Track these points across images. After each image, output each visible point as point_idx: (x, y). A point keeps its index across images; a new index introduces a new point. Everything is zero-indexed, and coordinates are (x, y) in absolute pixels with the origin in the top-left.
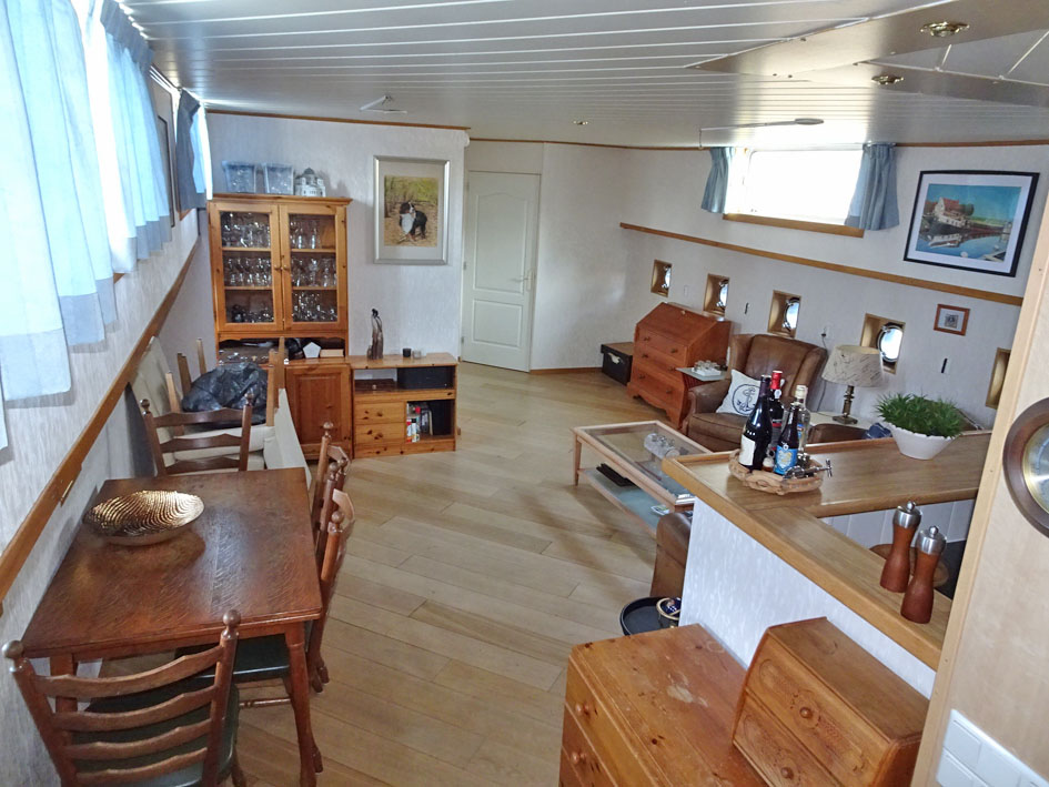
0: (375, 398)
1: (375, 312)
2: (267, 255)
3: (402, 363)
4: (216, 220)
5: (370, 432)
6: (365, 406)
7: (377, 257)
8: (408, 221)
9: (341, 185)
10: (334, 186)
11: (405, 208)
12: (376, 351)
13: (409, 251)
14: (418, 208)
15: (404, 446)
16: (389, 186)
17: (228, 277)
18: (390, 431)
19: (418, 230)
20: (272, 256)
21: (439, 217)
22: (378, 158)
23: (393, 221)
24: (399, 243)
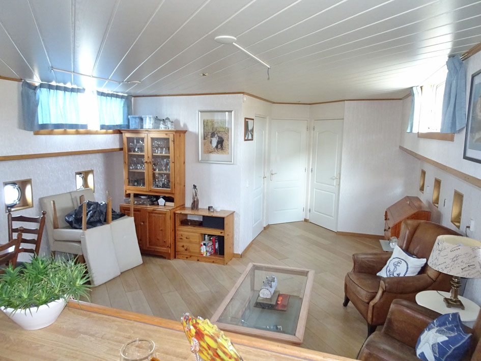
0: (187, 229)
1: (195, 187)
2: (143, 156)
3: (207, 214)
4: (125, 140)
5: (183, 246)
6: (182, 233)
7: (200, 159)
8: (215, 141)
9: (185, 125)
10: (182, 125)
11: (213, 135)
12: (195, 205)
13: (215, 156)
14: (219, 135)
15: (199, 257)
16: (206, 124)
17: (129, 166)
18: (193, 248)
19: (219, 146)
20: (145, 156)
21: (230, 139)
22: (201, 112)
23: (207, 141)
24: (210, 152)
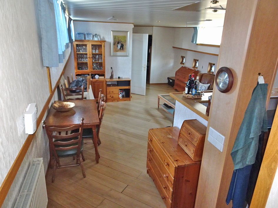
0: (111, 88)
1: (111, 68)
2: (86, 54)
3: (118, 80)
4: (75, 46)
5: (110, 96)
6: (110, 90)
7: (112, 55)
8: (119, 46)
9: (103, 38)
10: (102, 38)
11: (118, 43)
12: (112, 77)
13: (119, 53)
14: (122, 43)
15: (118, 100)
16: (115, 37)
17: (78, 59)
18: (115, 96)
19: (121, 48)
20: (88, 54)
21: (126, 45)
22: (112, 31)
23: (115, 46)
24: (117, 51)
